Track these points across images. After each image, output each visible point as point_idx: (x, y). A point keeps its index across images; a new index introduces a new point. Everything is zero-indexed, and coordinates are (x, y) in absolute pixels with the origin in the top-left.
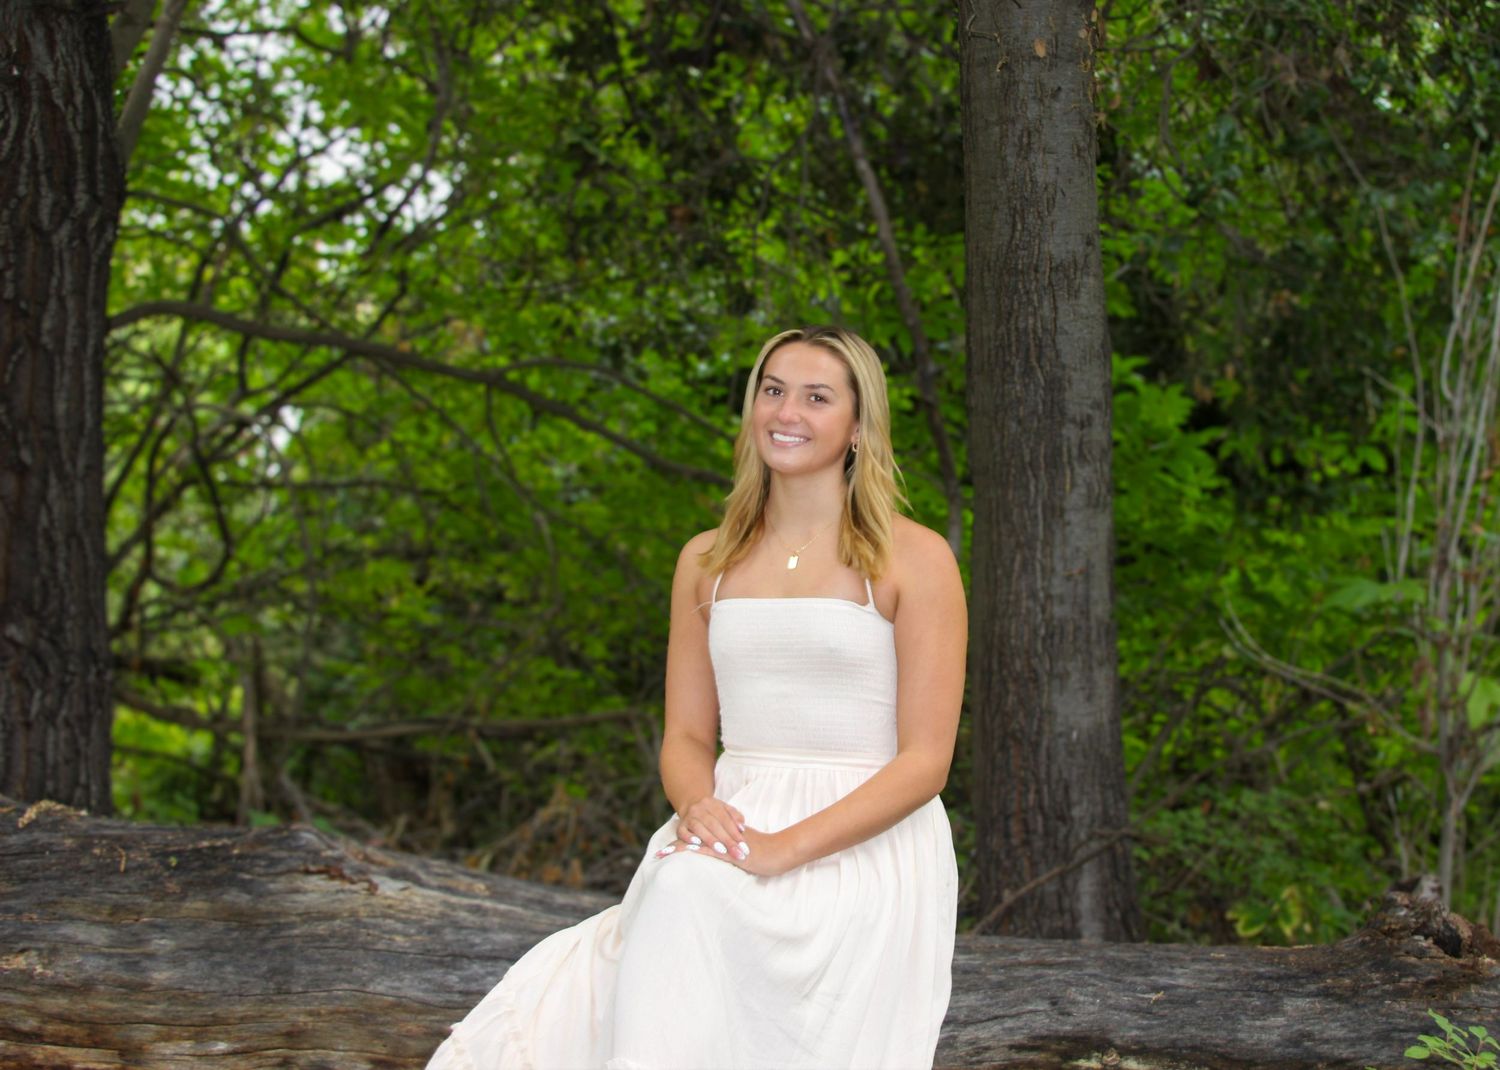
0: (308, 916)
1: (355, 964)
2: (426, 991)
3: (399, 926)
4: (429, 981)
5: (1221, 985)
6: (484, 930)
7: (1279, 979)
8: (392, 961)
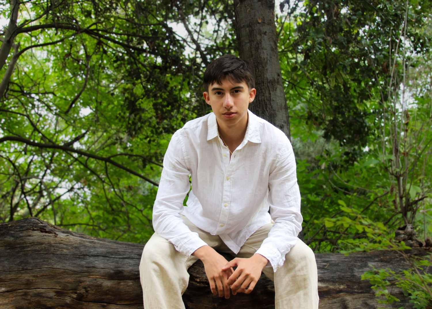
0: (33, 244)
1: (50, 259)
2: (74, 267)
3: (65, 246)
4: (75, 264)
5: (346, 260)
6: (95, 248)
7: (365, 258)
8: (63, 257)
